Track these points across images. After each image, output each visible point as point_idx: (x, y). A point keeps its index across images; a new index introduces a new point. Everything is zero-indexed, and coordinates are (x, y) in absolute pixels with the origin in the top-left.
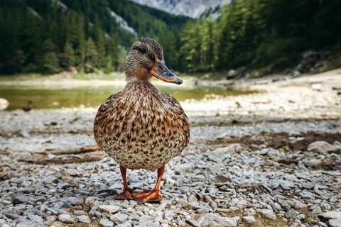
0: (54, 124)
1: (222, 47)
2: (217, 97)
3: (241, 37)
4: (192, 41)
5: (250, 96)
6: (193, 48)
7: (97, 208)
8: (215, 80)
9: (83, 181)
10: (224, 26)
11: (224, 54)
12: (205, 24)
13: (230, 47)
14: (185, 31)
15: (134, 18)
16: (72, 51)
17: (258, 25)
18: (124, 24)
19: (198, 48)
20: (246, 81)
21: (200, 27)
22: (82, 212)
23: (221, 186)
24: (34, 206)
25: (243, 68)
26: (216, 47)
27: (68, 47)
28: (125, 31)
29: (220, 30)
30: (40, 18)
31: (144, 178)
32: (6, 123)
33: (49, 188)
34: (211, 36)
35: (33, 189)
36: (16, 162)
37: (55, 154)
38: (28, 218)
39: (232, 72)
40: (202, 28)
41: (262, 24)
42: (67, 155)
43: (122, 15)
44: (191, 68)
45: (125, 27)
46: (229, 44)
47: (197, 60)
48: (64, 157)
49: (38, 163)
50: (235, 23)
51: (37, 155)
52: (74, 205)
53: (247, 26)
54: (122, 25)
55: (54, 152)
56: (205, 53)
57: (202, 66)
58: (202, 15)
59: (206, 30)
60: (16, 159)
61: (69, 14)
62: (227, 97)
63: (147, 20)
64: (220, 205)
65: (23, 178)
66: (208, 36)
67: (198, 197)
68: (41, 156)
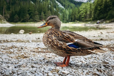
0: (39, 38)
1: (95, 12)
2: (93, 30)
3: (102, 9)
4: (84, 10)
5: (106, 30)
6: (84, 13)
7: (61, 71)
8: (92, 24)
9: (53, 60)
10: (96, 5)
11: (95, 15)
12: (89, 4)
13: (98, 12)
14: (82, 7)
15: (64, 3)
16: (44, 15)
17: (109, 4)
18: (60, 5)
19: (86, 13)
20: (104, 24)
21: (87, 5)
22: (56, 73)
23: (106, 66)
24: (39, 69)
25: (103, 20)
26: (92, 12)
27: (42, 13)
28: (61, 8)
29: (94, 6)
30: (34, 4)
31: (74, 60)
32: (24, 38)
33: (42, 62)
34: (91, 8)
35: (37, 62)
36: (30, 52)
37: (41, 49)
38: (38, 74)
39: (98, 21)
40: (88, 6)
41: (111, 4)
42: (45, 50)
43: (60, 2)
44: (83, 20)
45: (61, 6)
46: (98, 11)
47: (85, 17)
48: (44, 50)
49: (36, 52)
50: (100, 4)
51: (35, 49)
52: (52, 70)
53: (105, 4)
54: (60, 6)
55: (41, 48)
56: (89, 14)
57: (87, 19)
58: (88, 1)
59: (89, 6)
60: (29, 50)
61: (43, 2)
62: (97, 30)
63: (68, 4)
64: (108, 74)
65: (33, 57)
66: (90, 8)
67: (98, 70)
68: (37, 50)
